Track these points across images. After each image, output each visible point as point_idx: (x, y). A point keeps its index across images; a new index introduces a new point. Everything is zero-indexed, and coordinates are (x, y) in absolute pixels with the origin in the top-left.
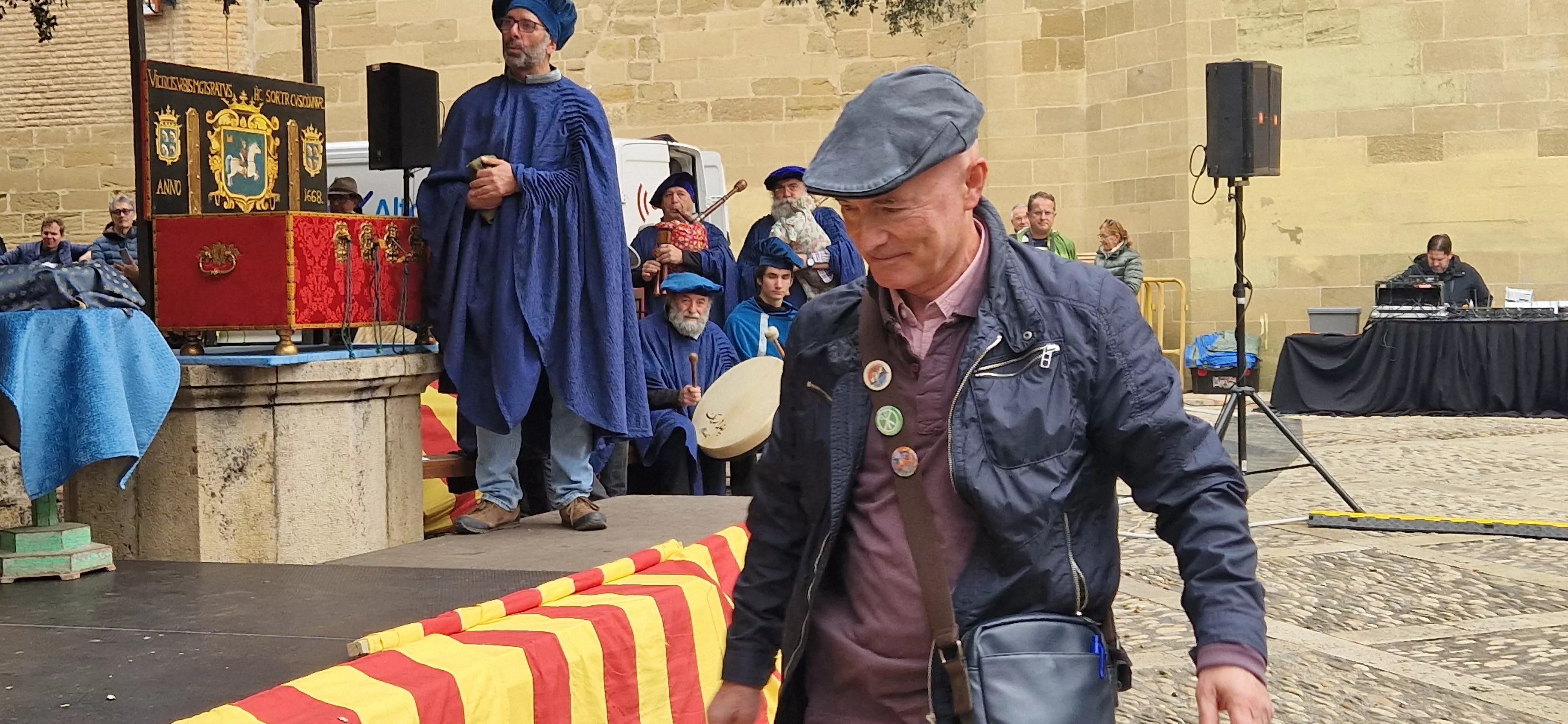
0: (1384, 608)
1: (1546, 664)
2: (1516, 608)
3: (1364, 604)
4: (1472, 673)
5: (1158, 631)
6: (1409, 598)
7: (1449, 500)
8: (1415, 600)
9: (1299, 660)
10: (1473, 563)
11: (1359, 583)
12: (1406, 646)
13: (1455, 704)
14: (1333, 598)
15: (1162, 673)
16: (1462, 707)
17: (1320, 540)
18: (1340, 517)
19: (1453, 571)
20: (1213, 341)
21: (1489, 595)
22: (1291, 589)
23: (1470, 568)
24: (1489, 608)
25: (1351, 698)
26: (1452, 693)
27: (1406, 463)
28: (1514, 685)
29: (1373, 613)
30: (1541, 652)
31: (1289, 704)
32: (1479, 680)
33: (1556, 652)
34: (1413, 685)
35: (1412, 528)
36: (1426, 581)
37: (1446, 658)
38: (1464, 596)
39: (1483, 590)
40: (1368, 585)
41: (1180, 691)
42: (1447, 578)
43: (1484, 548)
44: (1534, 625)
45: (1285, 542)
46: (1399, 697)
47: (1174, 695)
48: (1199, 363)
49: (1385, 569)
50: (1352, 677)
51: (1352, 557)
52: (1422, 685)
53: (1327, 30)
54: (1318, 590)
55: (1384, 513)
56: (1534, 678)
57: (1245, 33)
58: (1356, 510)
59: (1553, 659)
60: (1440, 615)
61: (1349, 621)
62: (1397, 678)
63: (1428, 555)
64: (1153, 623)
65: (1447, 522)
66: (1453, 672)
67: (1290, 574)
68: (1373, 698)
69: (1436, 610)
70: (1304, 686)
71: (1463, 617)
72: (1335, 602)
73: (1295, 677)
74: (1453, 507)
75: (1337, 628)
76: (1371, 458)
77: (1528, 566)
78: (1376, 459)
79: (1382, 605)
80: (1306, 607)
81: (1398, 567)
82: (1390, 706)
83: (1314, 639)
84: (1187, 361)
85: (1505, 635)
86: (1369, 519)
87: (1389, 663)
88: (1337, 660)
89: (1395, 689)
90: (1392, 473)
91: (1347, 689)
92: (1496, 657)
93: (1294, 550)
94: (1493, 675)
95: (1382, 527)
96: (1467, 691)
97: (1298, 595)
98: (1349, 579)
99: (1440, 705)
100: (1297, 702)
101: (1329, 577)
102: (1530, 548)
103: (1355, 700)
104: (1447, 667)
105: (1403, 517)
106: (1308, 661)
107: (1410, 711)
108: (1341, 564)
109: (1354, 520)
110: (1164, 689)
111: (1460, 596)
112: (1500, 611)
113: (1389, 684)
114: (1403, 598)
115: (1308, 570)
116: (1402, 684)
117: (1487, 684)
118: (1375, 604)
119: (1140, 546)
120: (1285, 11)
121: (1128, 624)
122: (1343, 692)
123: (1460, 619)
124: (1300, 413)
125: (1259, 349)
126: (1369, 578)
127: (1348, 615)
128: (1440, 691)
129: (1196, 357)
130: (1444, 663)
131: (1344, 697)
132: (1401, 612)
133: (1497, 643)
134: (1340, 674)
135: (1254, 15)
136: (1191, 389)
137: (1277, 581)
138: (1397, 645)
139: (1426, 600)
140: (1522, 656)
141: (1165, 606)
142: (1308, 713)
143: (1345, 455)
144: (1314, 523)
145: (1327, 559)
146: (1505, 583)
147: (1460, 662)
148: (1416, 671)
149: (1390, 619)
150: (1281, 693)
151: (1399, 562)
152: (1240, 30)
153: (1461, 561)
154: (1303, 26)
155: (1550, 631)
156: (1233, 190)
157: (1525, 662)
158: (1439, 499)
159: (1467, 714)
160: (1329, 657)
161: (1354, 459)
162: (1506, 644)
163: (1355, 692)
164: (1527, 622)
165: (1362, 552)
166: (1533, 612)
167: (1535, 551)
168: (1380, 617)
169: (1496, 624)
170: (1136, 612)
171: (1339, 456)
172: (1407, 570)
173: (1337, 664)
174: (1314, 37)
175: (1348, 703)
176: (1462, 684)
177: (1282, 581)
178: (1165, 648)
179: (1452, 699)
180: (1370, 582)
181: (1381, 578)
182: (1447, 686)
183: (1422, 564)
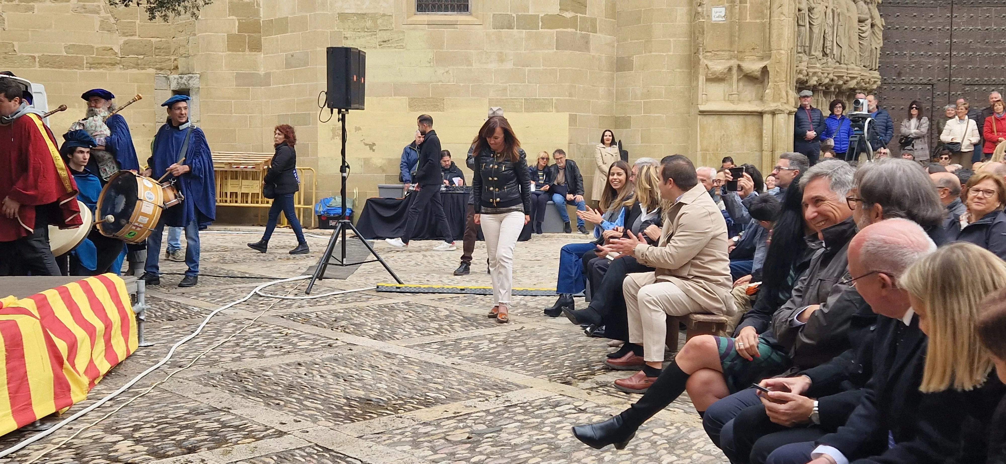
0: (412, 329)
1: (486, 351)
2: (473, 326)
3: (402, 327)
4: (453, 357)
5: (298, 344)
6: (424, 324)
7: (445, 279)
8: (427, 324)
9: (370, 355)
10: (455, 306)
11: (401, 317)
12: (422, 346)
13: (445, 371)
14: (388, 325)
15: (299, 364)
16: (448, 373)
17: (382, 298)
18: (392, 287)
19: (445, 311)
20: (330, 201)
21: (462, 321)
22: (366, 321)
23: (453, 309)
24: (462, 327)
25: (395, 371)
26: (443, 367)
27: (424, 262)
28: (472, 361)
29: (407, 331)
30: (485, 345)
31: (364, 375)
32: (456, 360)
33: (492, 346)
34: (425, 364)
35: (426, 291)
36: (433, 316)
37: (441, 350)
38: (450, 322)
39: (459, 319)
40: (405, 319)
41: (308, 372)
42: (442, 314)
43: (460, 300)
44: (482, 334)
45: (364, 299)
46: (418, 369)
47: (305, 374)
48: (322, 213)
49: (413, 311)
50: (396, 361)
51: (397, 306)
52: (430, 363)
53: (389, 41)
54: (380, 321)
55: (413, 285)
56: (481, 358)
57: (347, 39)
58: (400, 283)
59: (490, 349)
60: (439, 331)
61: (395, 335)
62: (417, 361)
63: (434, 304)
64: (295, 340)
65: (443, 288)
66: (444, 357)
67: (366, 314)
68: (406, 371)
69: (437, 329)
70: (371, 366)
71: (449, 331)
72: (389, 327)
73: (368, 363)
74: (446, 281)
75: (389, 339)
76: (408, 260)
77: (480, 307)
78: (410, 260)
79: (412, 327)
80: (374, 330)
81: (419, 310)
82: (414, 374)
83: (378, 344)
84: (316, 212)
85: (468, 339)
86: (406, 287)
87: (413, 354)
88: (389, 354)
89: (417, 366)
90: (418, 266)
91: (393, 367)
92: (464, 349)
93: (368, 303)
94: (462, 357)
95: (413, 291)
96: (449, 365)
97: (370, 324)
98: (395, 316)
99: (437, 372)
100: (369, 375)
101: (386, 315)
102: (481, 299)
103: (397, 372)
104: (442, 355)
105: (422, 286)
106: (374, 355)
107: (423, 376)
108: (392, 309)
109: (399, 288)
110: (300, 372)
111: (448, 322)
112: (467, 328)
113: (414, 364)
114: (421, 324)
115: (375, 312)
116: (420, 363)
117: (460, 361)
118: (408, 327)
119: (290, 303)
120: (368, 29)
121: (282, 341)
122: (391, 369)
123: (448, 332)
124: (374, 239)
125: (353, 206)
126: (406, 315)
127: (395, 333)
128: (438, 366)
129: (321, 210)
130: (440, 353)
131: (392, 371)
132: (420, 330)
133: (465, 343)
134: (390, 361)
135: (352, 30)
136: (318, 226)
137: (359, 318)
138: (418, 345)
139: (432, 325)
140: (476, 348)
141: (302, 332)
142: (374, 379)
143: (396, 258)
144: (378, 290)
145: (385, 307)
146: (469, 315)
147: (447, 352)
148: (427, 357)
149: (415, 334)
150: (360, 371)
151: (420, 307)
152: (344, 37)
153: (449, 306)
154: (376, 38)
155: (489, 336)
156: (340, 115)
157: (477, 351)
158: (440, 278)
159: (450, 375)
160: (385, 353)
161: (399, 260)
162: (469, 343)
163: (397, 368)
164: (479, 333)
165: (402, 303)
166: (482, 328)
167: (483, 301)
168: (410, 333)
169: (465, 334)
170: (286, 335)
171: (392, 259)
172: (424, 311)
173: (389, 355)
174: (382, 43)
175: (394, 374)
176: (448, 363)
177: (362, 318)
178: (301, 352)
179: (443, 369)
180: (406, 317)
181: (411, 315)
182: (440, 363)
183: (431, 308)
